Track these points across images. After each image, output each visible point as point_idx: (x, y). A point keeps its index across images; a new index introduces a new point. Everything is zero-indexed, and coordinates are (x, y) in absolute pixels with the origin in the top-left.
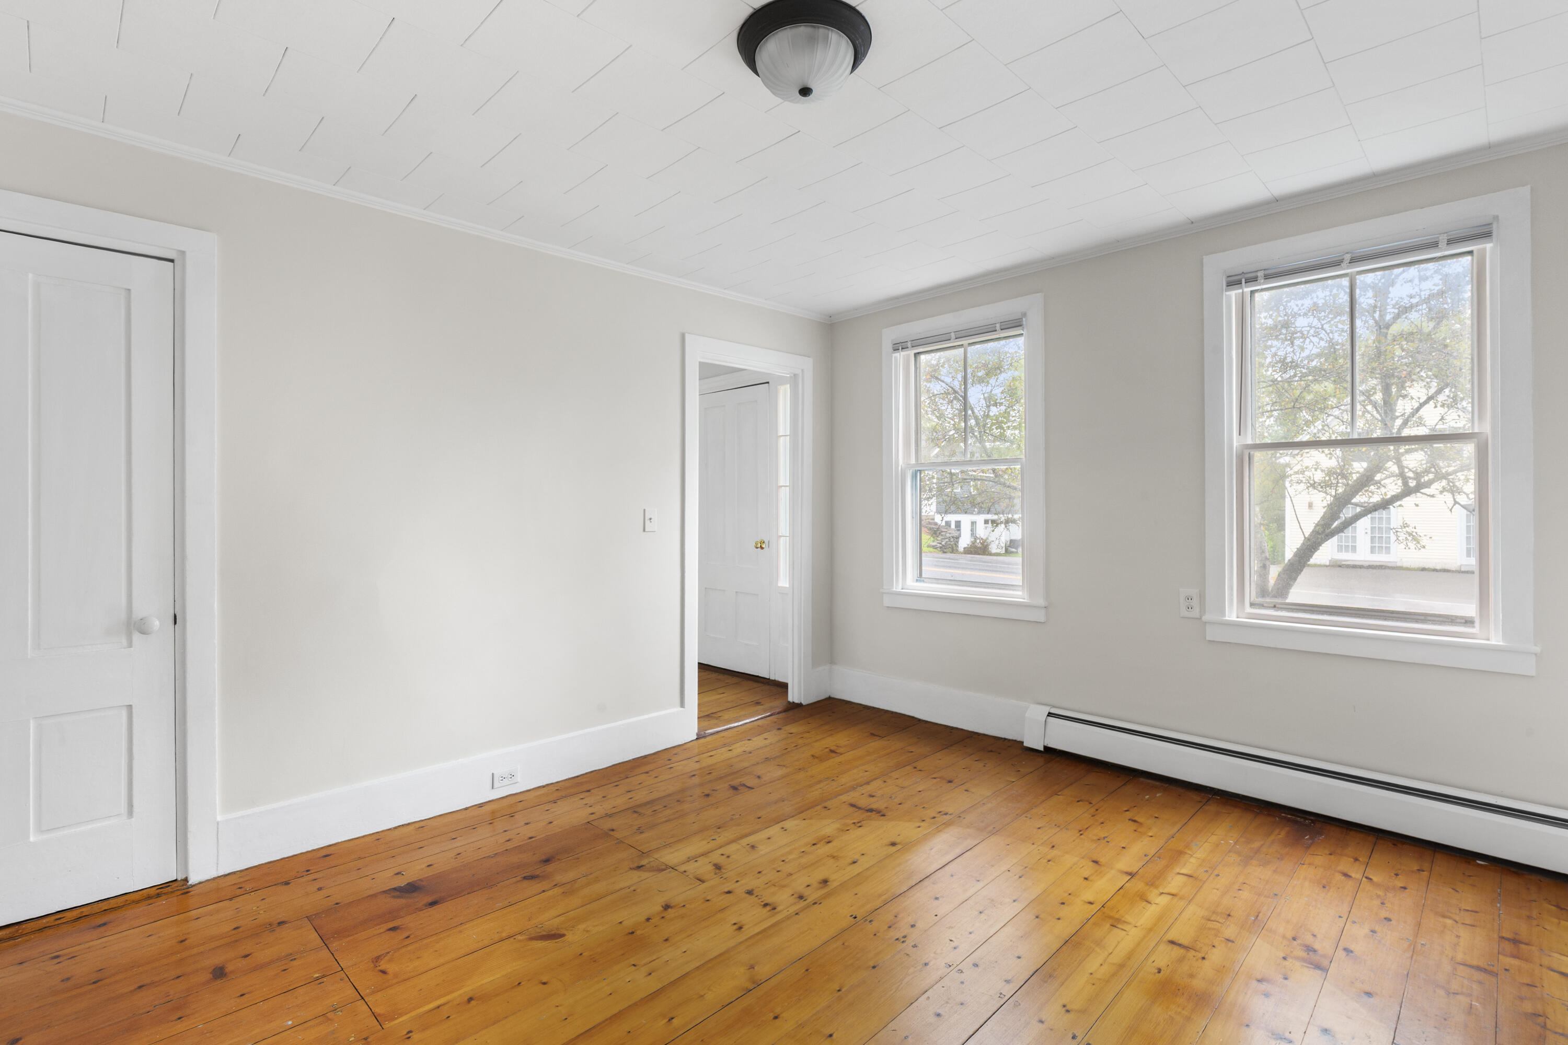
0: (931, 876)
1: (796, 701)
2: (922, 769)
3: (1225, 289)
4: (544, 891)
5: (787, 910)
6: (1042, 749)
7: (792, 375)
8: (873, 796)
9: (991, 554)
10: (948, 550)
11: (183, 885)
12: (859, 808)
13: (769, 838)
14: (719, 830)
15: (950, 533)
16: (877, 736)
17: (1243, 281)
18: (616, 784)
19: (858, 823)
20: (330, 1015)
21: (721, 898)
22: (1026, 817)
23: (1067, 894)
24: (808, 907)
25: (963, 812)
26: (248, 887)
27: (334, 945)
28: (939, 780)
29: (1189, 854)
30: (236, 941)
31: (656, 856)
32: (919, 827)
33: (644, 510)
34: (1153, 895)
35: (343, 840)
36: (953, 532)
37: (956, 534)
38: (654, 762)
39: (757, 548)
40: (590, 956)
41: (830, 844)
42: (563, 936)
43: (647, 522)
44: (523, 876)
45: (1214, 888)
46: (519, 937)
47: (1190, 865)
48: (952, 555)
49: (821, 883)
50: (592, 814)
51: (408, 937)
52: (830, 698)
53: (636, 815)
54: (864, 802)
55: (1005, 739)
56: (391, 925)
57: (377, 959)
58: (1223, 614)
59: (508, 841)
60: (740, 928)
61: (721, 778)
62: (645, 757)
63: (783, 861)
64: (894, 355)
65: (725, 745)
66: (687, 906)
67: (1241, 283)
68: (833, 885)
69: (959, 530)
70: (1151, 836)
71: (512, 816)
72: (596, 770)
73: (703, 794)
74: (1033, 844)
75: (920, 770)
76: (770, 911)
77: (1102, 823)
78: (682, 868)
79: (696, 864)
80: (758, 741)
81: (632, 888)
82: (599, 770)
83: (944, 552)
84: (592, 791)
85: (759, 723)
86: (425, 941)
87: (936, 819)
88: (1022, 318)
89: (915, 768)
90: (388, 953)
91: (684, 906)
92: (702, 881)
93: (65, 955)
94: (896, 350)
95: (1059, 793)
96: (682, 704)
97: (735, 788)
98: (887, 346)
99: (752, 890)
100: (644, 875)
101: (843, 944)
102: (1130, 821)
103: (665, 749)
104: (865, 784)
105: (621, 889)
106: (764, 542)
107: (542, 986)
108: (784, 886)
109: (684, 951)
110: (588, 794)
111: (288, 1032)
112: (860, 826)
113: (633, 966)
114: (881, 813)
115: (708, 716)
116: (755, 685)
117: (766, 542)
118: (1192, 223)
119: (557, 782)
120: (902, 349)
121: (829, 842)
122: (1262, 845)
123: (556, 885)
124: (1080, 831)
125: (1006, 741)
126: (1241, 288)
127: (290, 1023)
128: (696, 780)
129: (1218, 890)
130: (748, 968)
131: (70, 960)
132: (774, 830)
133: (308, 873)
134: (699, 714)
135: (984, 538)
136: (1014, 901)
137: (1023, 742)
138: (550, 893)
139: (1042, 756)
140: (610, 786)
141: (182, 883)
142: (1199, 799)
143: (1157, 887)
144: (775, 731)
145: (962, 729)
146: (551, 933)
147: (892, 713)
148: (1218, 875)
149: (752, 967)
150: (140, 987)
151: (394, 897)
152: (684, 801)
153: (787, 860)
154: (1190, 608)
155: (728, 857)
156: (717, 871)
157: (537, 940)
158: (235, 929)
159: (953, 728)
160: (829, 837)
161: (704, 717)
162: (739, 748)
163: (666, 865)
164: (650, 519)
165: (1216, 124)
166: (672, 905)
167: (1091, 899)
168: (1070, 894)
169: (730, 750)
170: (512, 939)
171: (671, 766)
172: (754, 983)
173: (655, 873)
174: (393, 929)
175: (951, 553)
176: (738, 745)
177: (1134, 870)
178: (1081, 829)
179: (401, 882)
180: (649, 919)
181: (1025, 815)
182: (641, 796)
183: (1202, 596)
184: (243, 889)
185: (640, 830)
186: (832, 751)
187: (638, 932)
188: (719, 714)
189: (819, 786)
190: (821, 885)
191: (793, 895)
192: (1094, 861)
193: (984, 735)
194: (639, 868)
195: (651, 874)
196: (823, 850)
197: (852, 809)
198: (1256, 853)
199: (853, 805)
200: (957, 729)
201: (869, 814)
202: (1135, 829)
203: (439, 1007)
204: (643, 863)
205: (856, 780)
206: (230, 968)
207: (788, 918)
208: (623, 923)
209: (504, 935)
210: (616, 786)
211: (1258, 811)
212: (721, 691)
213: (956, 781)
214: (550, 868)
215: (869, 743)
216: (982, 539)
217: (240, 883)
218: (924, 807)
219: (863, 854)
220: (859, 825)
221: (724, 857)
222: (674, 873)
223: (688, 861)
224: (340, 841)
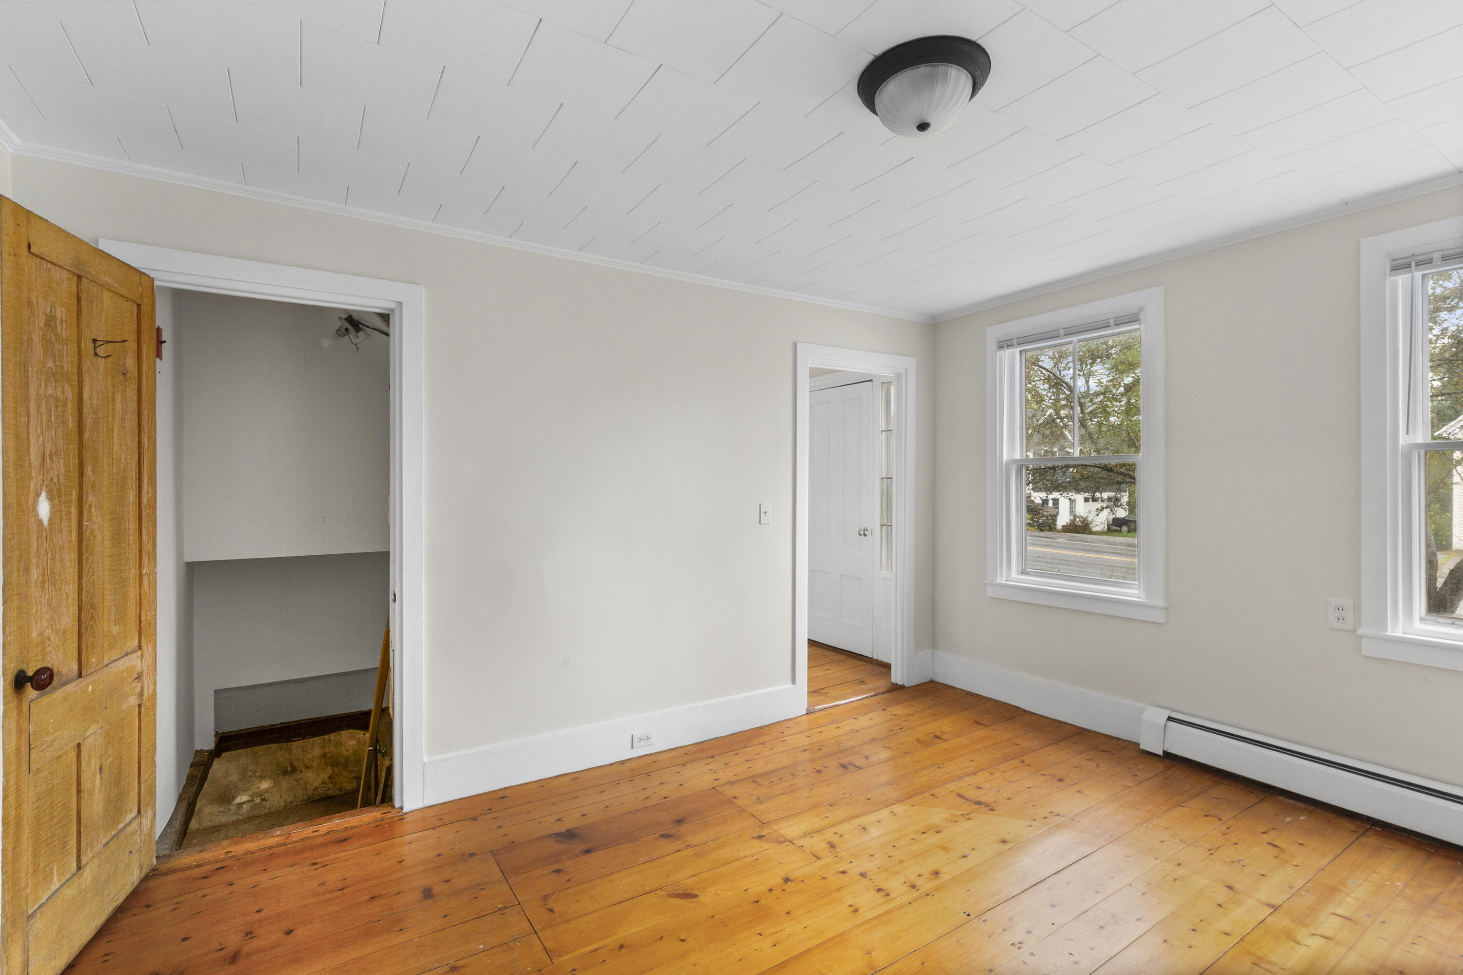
0: (1045, 881)
1: (899, 683)
2: (1030, 764)
3: (1389, 274)
4: (678, 851)
5: (901, 897)
6: (1161, 754)
7: (896, 375)
8: (981, 788)
9: (1091, 533)
10: (1045, 528)
11: (399, 812)
12: (967, 799)
13: (879, 821)
14: (831, 808)
15: (1047, 512)
16: (981, 724)
17: (1413, 264)
18: (736, 752)
19: (967, 814)
20: (512, 944)
21: (837, 877)
22: (1147, 827)
23: (1198, 920)
24: (920, 898)
25: (1077, 815)
26: (446, 819)
27: (512, 880)
28: (1048, 777)
29: (1346, 892)
30: (439, 867)
31: (776, 828)
32: (1030, 826)
33: (760, 504)
34: (1302, 934)
35: (515, 784)
36: (1051, 510)
37: (1053, 512)
38: (769, 734)
39: (860, 535)
40: (721, 919)
41: (939, 834)
42: (696, 896)
43: (763, 515)
44: (661, 833)
45: (1381, 938)
46: (660, 893)
47: (1346, 905)
48: (1050, 534)
49: (932, 874)
50: (717, 780)
51: (569, 880)
52: (932, 682)
53: (755, 785)
54: (972, 794)
55: (1119, 739)
56: (555, 867)
57: (546, 898)
58: (1385, 628)
59: (647, 798)
60: (856, 911)
61: (831, 755)
62: (761, 728)
63: (894, 846)
64: (998, 353)
65: (833, 722)
66: (805, 881)
67: (1410, 267)
68: (944, 877)
69: (1057, 508)
70: (1296, 866)
71: (649, 775)
72: (718, 738)
73: (815, 770)
74: (1156, 859)
75: (1028, 765)
76: (883, 896)
77: (1236, 844)
78: (799, 843)
79: (811, 840)
80: (864, 721)
81: (755, 857)
82: (721, 737)
83: (1042, 530)
84: (716, 757)
85: (865, 702)
86: (584, 886)
87: (1047, 819)
88: (1139, 313)
89: (1023, 762)
90: (554, 893)
91: (802, 881)
92: (819, 858)
93: (320, 863)
94: (1001, 347)
95: (1182, 805)
96: (794, 682)
97: (844, 767)
98: (991, 343)
99: (866, 873)
100: (766, 845)
101: (958, 941)
102: (1269, 845)
103: (778, 722)
104: (971, 774)
105: (745, 857)
106: (867, 530)
107: (680, 942)
108: (897, 873)
109: (804, 926)
110: (711, 759)
111: (481, 955)
112: (969, 819)
113: (759, 935)
114: (990, 807)
115: (816, 691)
116: (859, 663)
117: (869, 530)
118: (1347, 203)
119: (685, 746)
120: (1007, 346)
121: (938, 832)
122: (1440, 893)
123: (688, 846)
124: (1210, 850)
125: (1120, 741)
126: (1410, 272)
127: (482, 946)
128: (806, 755)
129: (1384, 939)
130: (865, 952)
131: (324, 868)
132: (884, 814)
133: (490, 811)
134: (808, 690)
135: (1085, 516)
136: (1139, 920)
137: (1139, 744)
138: (683, 853)
139: (1161, 761)
140: (730, 754)
141: (399, 810)
142: (1353, 828)
143: (1307, 926)
144: (880, 711)
145: (1071, 725)
146: (686, 892)
147: (996, 701)
148: (1384, 922)
149: (869, 953)
150: (373, 898)
151: (557, 841)
152: (797, 776)
153: (898, 846)
154: (1341, 619)
155: (841, 836)
156: (832, 849)
157: (675, 897)
158: (438, 856)
159: (1060, 722)
160: (938, 826)
161: (814, 692)
162: (847, 726)
163: (785, 838)
164: (765, 512)
165: (1384, 102)
166: (791, 878)
167: (1227, 930)
168: (1201, 921)
169: (838, 728)
170: (653, 893)
171: (785, 738)
172: (872, 969)
173: (775, 845)
174: (558, 871)
175: (1049, 531)
176: (845, 723)
177: (1277, 902)
178: (1210, 848)
179: (562, 828)
180: (772, 890)
181: (1144, 825)
182: (759, 767)
183: (1357, 608)
184: (442, 821)
185: (759, 801)
186: (938, 737)
187: (762, 902)
188: (826, 691)
189: (925, 772)
190: (933, 876)
191: (905, 883)
192: (1228, 887)
193: (1096, 732)
194: (760, 837)
195: (772, 845)
196: (932, 839)
197: (960, 800)
198: (1432, 902)
199: (960, 796)
200: (1065, 723)
201: (977, 806)
202: (1276, 855)
203: (596, 950)
204: (764, 833)
205: (962, 769)
206: (435, 890)
207: (901, 907)
208: (749, 890)
209: (647, 889)
210: (736, 754)
211: (1433, 851)
212: (826, 667)
213: (1066, 780)
214: (683, 828)
215: (974, 732)
216: (1082, 517)
217: (440, 815)
218: (1034, 805)
219: (973, 849)
220: (968, 817)
221: (837, 836)
222: (791, 847)
223: (805, 837)
224: (513, 785)
